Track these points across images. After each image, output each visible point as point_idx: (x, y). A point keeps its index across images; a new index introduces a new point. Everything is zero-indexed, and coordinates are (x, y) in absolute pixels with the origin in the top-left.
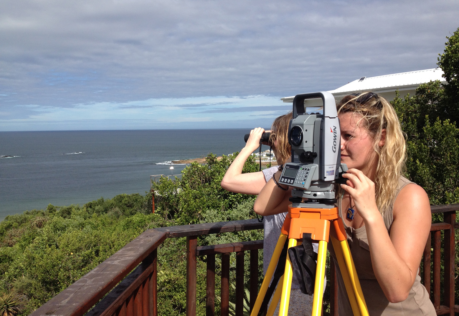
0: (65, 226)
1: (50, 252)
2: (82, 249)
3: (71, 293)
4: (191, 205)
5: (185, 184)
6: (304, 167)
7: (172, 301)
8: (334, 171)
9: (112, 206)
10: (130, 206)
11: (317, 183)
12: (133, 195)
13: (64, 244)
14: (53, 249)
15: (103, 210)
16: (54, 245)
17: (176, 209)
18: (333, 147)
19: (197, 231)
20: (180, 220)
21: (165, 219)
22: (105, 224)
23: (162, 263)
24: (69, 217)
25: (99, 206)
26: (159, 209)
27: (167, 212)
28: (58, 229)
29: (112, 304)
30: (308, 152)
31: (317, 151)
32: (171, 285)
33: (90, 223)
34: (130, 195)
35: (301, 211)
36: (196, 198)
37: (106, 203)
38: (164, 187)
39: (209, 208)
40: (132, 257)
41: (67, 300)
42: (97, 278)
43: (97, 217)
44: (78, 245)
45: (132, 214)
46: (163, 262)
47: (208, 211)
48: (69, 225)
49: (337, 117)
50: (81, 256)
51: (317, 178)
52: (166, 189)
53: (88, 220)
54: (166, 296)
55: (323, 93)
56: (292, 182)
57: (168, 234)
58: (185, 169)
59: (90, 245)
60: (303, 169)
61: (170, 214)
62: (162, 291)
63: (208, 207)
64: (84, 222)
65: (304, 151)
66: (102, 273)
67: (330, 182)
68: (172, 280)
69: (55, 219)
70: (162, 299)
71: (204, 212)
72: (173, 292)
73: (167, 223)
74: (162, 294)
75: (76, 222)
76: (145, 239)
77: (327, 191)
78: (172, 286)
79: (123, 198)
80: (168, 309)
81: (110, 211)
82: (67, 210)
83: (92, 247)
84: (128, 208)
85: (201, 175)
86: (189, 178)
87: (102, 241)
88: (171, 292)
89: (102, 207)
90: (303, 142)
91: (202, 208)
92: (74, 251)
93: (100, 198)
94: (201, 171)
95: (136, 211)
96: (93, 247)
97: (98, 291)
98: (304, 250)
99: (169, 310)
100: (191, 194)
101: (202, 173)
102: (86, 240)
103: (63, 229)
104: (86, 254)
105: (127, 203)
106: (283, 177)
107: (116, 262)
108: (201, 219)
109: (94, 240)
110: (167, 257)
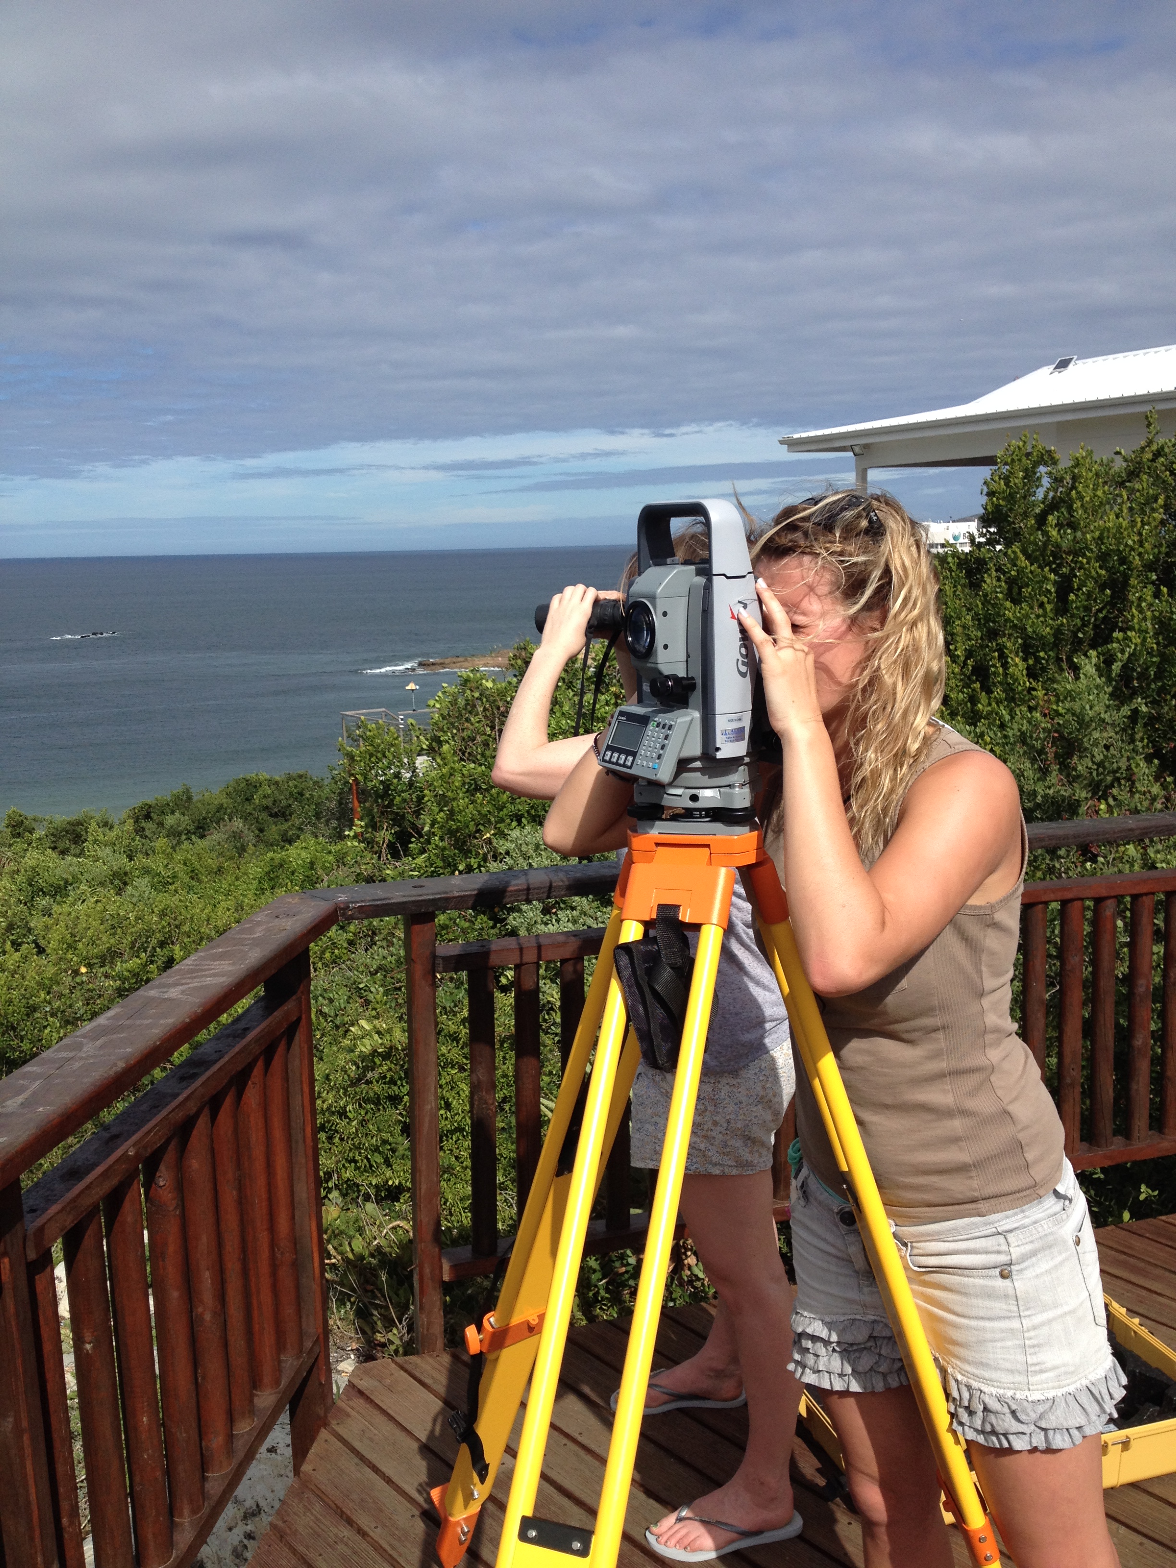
0: (66, 882)
1: (19, 967)
2: (121, 954)
3: (35, 1080)
4: (460, 812)
5: (440, 743)
6: (660, 718)
7: (401, 1114)
8: (744, 728)
9: (219, 815)
10: (281, 814)
11: (698, 764)
12: (290, 778)
13: (62, 941)
14: (26, 957)
15: (191, 828)
16: (28, 943)
17: (414, 826)
18: (740, 662)
19: (434, 900)
20: (425, 862)
21: (379, 858)
22: (197, 875)
23: (371, 997)
24: (78, 851)
25: (177, 814)
26: (359, 825)
27: (385, 835)
28: (42, 890)
29: (164, 1113)
30: (668, 677)
31: (696, 673)
32: (396, 1065)
33: (147, 871)
34: (277, 778)
35: (658, 845)
36: (478, 789)
37: (199, 805)
38: (371, 755)
39: (519, 822)
40: (223, 976)
41: (20, 1099)
42: (114, 1036)
43: (169, 850)
44: (106, 941)
45: (290, 842)
46: (372, 992)
47: (515, 833)
48: (80, 876)
49: (749, 573)
50: (113, 977)
51: (694, 748)
52: (380, 760)
53: (141, 860)
54: (381, 1097)
55: (709, 504)
56: (629, 763)
57: (341, 909)
58: (440, 694)
59: (146, 942)
60: (658, 726)
61: (395, 843)
62: (368, 1082)
63: (518, 818)
64: (128, 868)
65: (660, 673)
66: (128, 1022)
67: (733, 763)
68: (397, 1049)
69: (33, 857)
70: (368, 1107)
71: (502, 835)
72: (403, 1086)
73: (388, 872)
74: (367, 1093)
75: (101, 869)
76: (270, 925)
77: (729, 786)
78: (398, 1067)
79: (255, 787)
80: (385, 1136)
81: (215, 832)
82: (68, 827)
83: (154, 948)
84: (276, 820)
85: (493, 713)
86: (452, 724)
87: (186, 928)
88: (395, 1084)
89: (187, 817)
90: (656, 651)
91: (497, 823)
92: (95, 961)
93: (178, 789)
94: (495, 701)
95: (300, 829)
96: (158, 950)
97: (111, 1073)
98: (659, 952)
99: (391, 1139)
100: (458, 779)
101: (498, 708)
102: (133, 927)
103: (59, 890)
104: (129, 971)
105: (270, 804)
106: (609, 748)
107: (174, 993)
108: (495, 857)
109: (160, 926)
110: (385, 976)
